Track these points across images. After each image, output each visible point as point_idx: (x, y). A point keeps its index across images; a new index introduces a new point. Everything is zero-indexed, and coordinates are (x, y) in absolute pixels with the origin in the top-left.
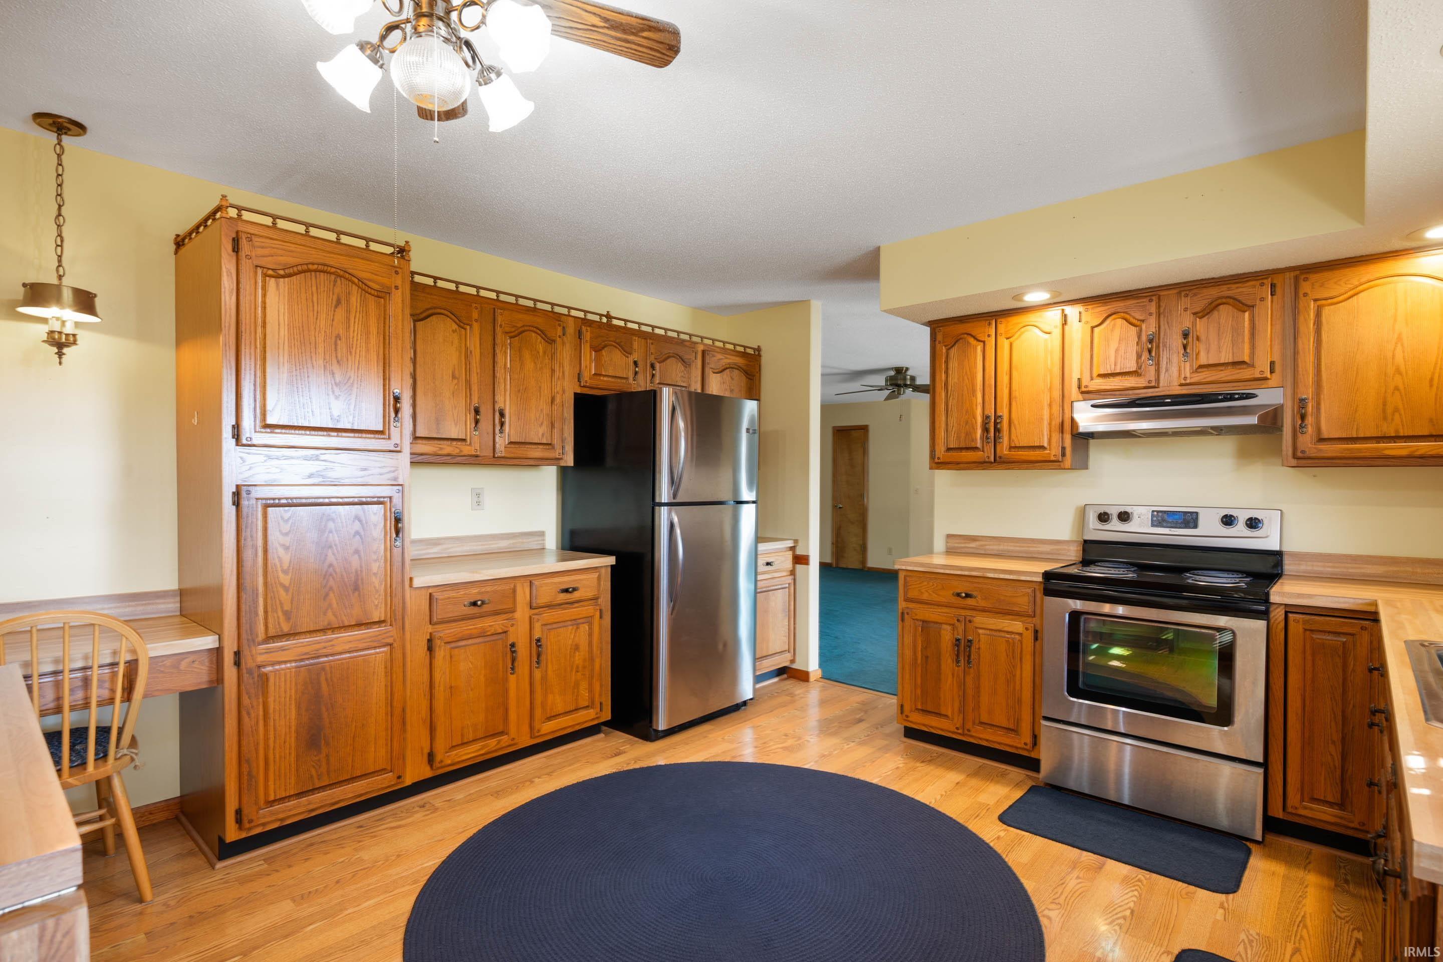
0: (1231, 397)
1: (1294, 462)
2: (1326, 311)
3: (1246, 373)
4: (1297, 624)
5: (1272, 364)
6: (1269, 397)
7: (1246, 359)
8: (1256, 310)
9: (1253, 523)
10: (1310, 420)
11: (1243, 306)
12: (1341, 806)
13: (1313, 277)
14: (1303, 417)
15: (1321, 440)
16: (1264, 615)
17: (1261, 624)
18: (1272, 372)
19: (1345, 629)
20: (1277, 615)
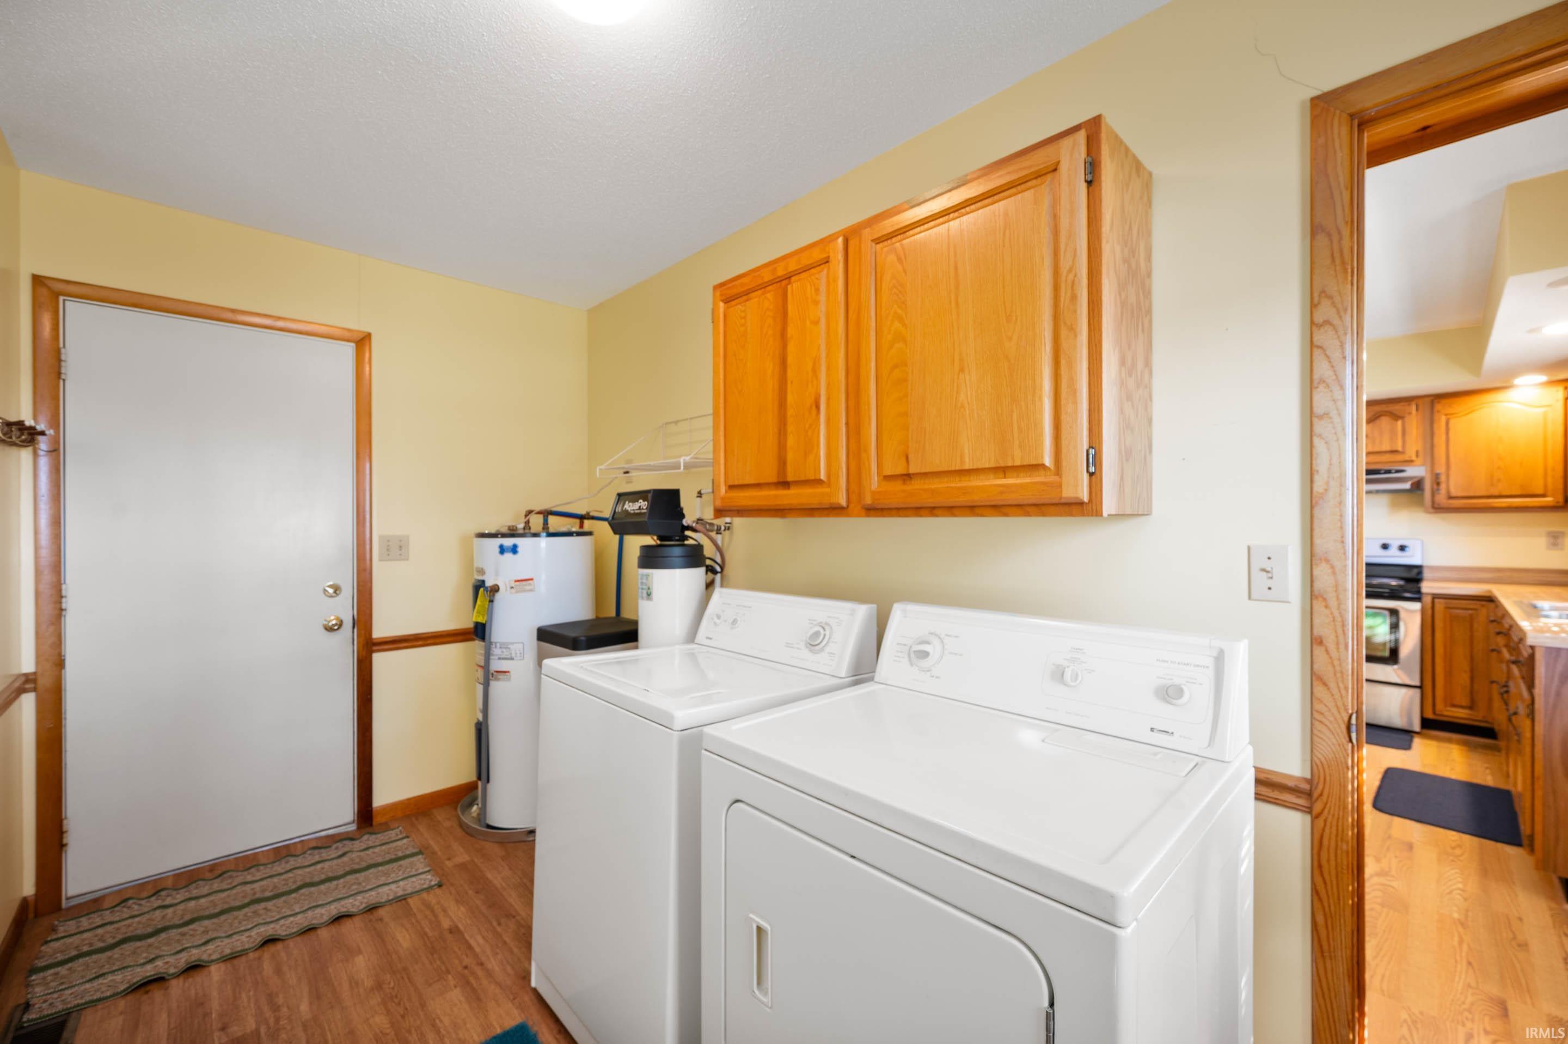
0: (1389, 472)
1: (1431, 510)
2: (1452, 422)
3: (1399, 457)
4: (1440, 604)
5: (1417, 452)
6: (1415, 471)
7: (1400, 449)
8: (1406, 419)
9: (1402, 548)
10: (1443, 486)
11: (1396, 417)
12: (1471, 707)
13: (1444, 401)
14: (1438, 484)
15: (1451, 498)
16: (1418, 599)
17: (1417, 606)
18: (1417, 456)
19: (1472, 607)
20: (1427, 600)
